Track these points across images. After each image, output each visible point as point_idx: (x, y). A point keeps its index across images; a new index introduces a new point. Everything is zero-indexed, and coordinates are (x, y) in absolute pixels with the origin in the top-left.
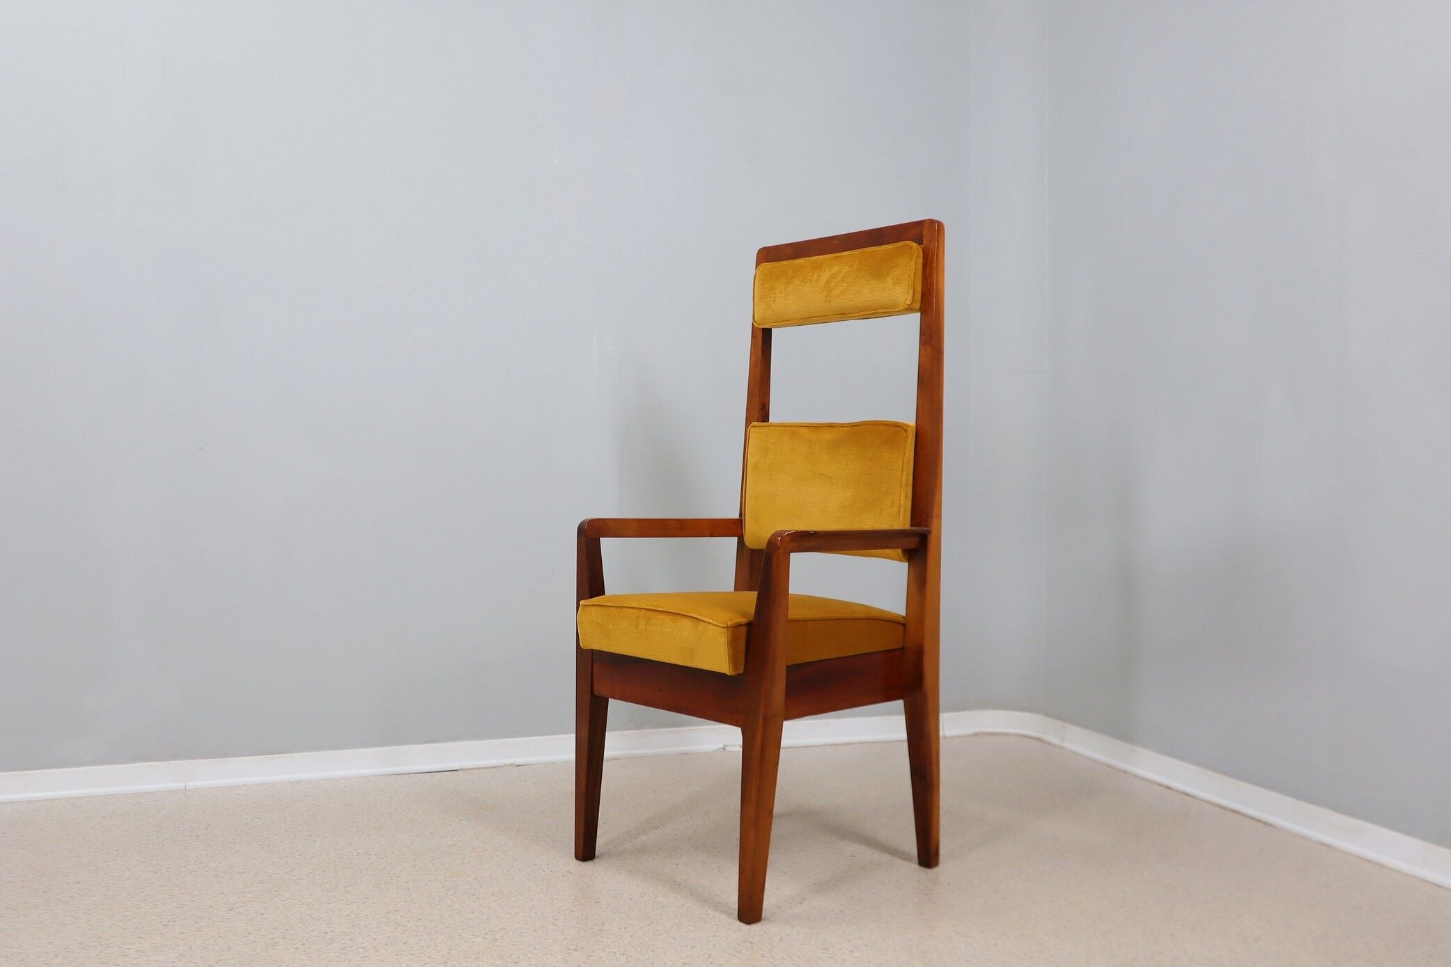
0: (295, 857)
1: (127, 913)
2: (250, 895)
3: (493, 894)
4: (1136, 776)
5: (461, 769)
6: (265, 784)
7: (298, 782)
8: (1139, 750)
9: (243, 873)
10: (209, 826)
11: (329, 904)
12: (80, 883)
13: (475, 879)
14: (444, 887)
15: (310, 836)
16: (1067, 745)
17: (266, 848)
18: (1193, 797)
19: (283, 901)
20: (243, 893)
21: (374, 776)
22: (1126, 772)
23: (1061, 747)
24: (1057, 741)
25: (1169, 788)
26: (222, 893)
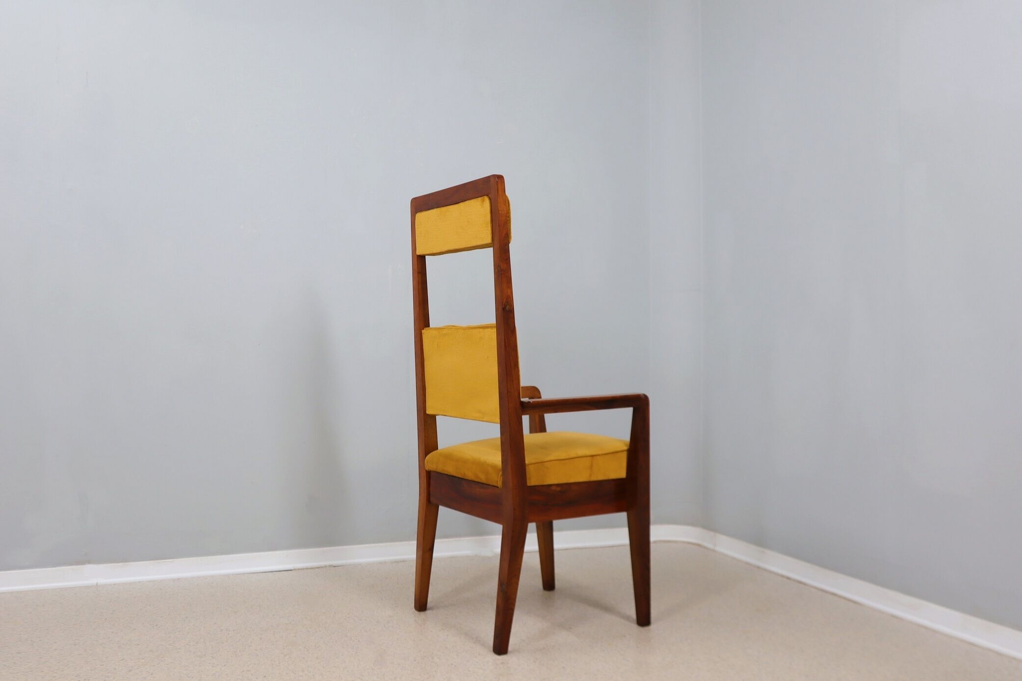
0: (175, 633)
1: (54, 674)
2: (143, 660)
3: (317, 658)
4: (765, 570)
5: (294, 570)
6: (155, 581)
7: (178, 579)
8: (769, 552)
9: (138, 645)
10: (114, 611)
11: (200, 666)
12: (21, 653)
13: (305, 648)
14: (282, 653)
15: (187, 617)
16: (718, 549)
17: (155, 627)
18: (805, 584)
19: (167, 664)
20: (139, 659)
21: (233, 575)
22: (758, 567)
23: (714, 551)
24: (710, 546)
25: (788, 578)
26: (123, 660)
